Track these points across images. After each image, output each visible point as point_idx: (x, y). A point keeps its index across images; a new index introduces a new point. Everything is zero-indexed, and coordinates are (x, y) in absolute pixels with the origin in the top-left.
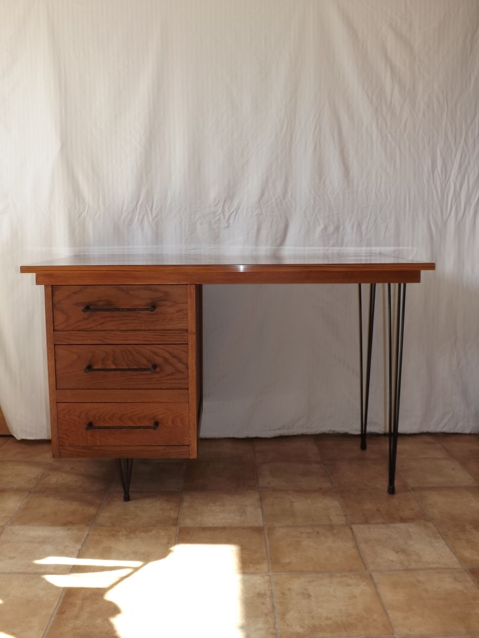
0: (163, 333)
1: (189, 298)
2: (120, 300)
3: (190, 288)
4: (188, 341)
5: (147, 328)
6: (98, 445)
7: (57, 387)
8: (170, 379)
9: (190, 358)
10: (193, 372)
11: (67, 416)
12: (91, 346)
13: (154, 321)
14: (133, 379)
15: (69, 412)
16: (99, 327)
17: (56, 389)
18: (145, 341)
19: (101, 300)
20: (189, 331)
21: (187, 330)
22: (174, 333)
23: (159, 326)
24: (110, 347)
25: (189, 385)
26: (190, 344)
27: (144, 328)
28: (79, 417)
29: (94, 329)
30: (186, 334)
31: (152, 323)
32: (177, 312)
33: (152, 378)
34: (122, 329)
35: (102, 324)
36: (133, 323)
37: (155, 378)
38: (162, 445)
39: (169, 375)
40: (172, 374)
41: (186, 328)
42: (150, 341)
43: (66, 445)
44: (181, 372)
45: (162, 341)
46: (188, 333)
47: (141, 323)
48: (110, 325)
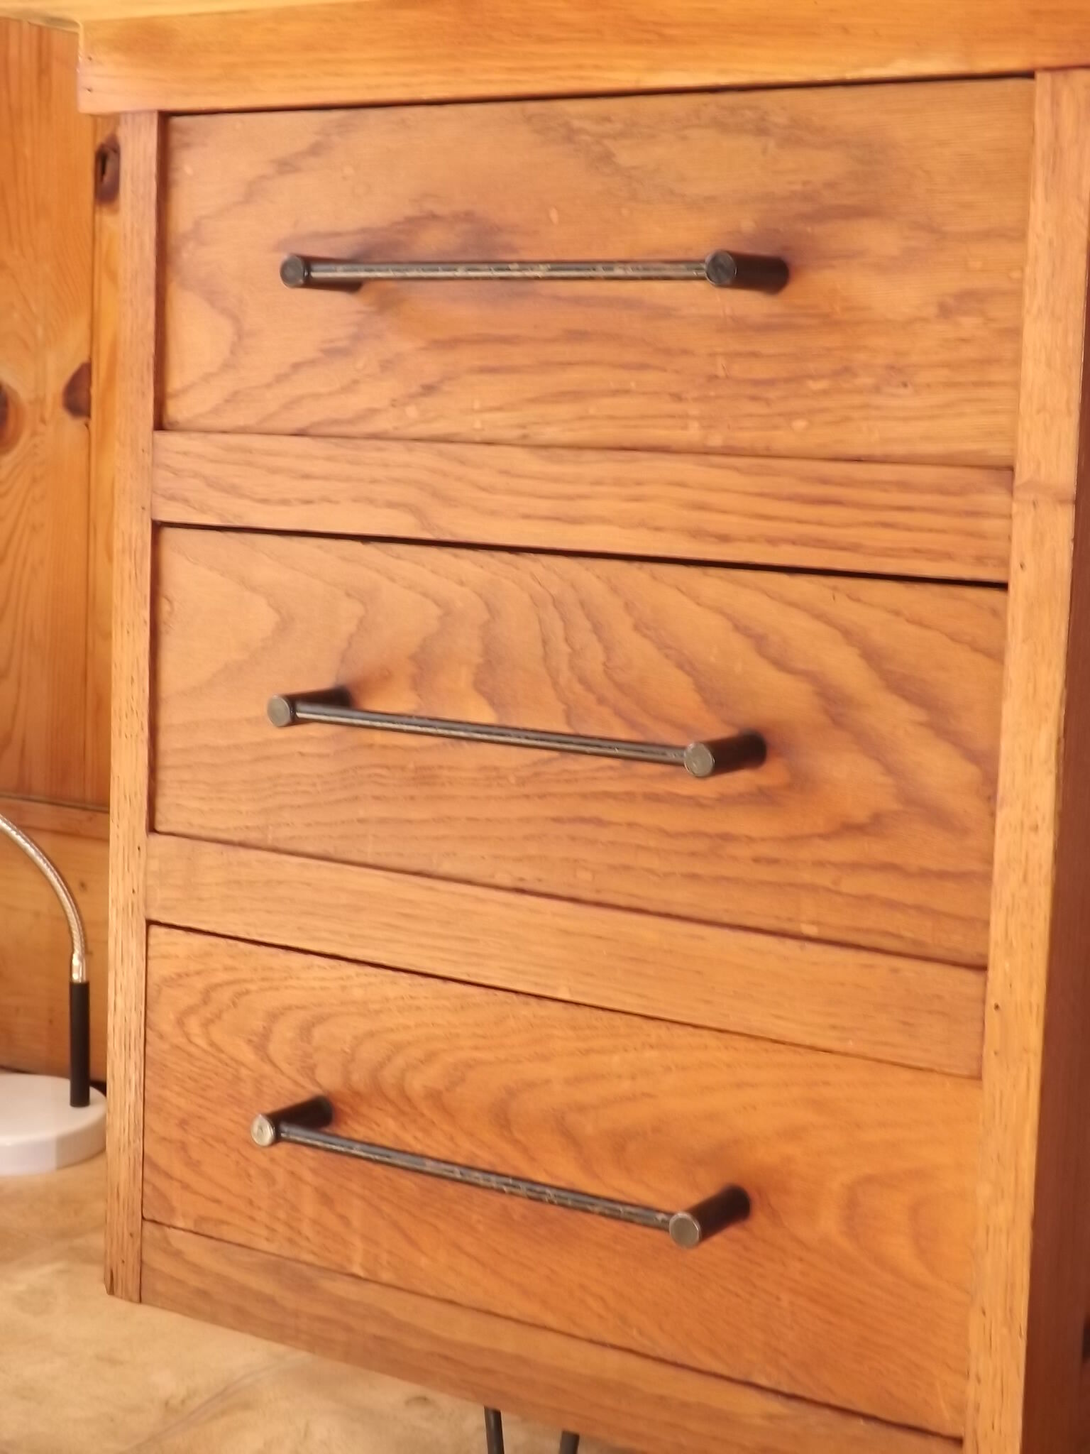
0: (825, 481)
1: (1039, 191)
2: (554, 215)
3: (1056, 102)
4: (1005, 562)
5: (716, 440)
6: (357, 1270)
7: (159, 817)
8: (855, 867)
9: (1011, 712)
10: (1035, 828)
11: (194, 1025)
12: (358, 546)
13: (771, 383)
14: (599, 822)
15: (206, 998)
16: (412, 411)
17: (152, 829)
18: (696, 534)
19: (434, 217)
20: (1024, 473)
21: (1011, 469)
22: (903, 486)
23: (800, 424)
24: (466, 563)
25: (996, 932)
26: (1020, 582)
27: (693, 433)
28: (260, 1044)
29: (382, 424)
30: (995, 499)
31: (754, 398)
32: (945, 312)
33: (726, 837)
34: (551, 433)
35: (429, 390)
36: (627, 392)
37: (750, 839)
38: (763, 1381)
39: (849, 829)
40: (873, 826)
41: (996, 449)
42: (724, 539)
43: (180, 1224)
44: (938, 817)
45: (820, 543)
46: (1011, 491)
47: (678, 397)
48: (477, 405)
